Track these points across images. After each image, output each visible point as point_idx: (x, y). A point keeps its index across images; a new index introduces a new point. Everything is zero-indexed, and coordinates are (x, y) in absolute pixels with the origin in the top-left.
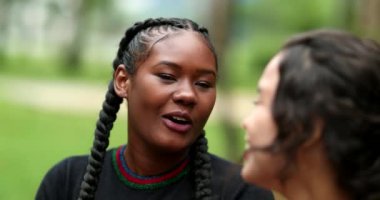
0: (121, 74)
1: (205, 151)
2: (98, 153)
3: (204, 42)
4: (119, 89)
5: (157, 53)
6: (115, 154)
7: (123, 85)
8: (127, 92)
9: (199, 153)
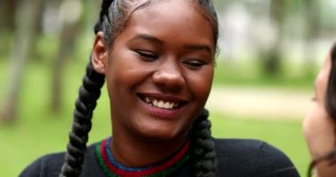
0: (100, 44)
1: (207, 137)
2: (77, 138)
3: (196, 9)
4: (96, 62)
5: (135, 24)
6: (99, 149)
7: (101, 57)
8: (105, 67)
9: (200, 140)
